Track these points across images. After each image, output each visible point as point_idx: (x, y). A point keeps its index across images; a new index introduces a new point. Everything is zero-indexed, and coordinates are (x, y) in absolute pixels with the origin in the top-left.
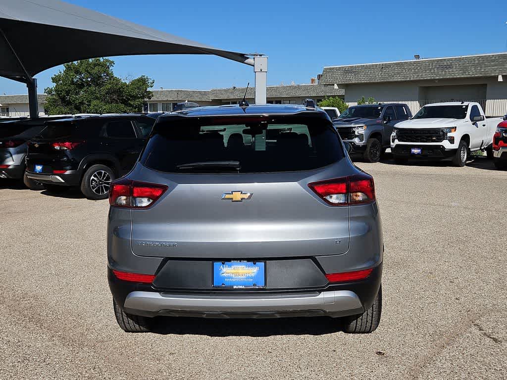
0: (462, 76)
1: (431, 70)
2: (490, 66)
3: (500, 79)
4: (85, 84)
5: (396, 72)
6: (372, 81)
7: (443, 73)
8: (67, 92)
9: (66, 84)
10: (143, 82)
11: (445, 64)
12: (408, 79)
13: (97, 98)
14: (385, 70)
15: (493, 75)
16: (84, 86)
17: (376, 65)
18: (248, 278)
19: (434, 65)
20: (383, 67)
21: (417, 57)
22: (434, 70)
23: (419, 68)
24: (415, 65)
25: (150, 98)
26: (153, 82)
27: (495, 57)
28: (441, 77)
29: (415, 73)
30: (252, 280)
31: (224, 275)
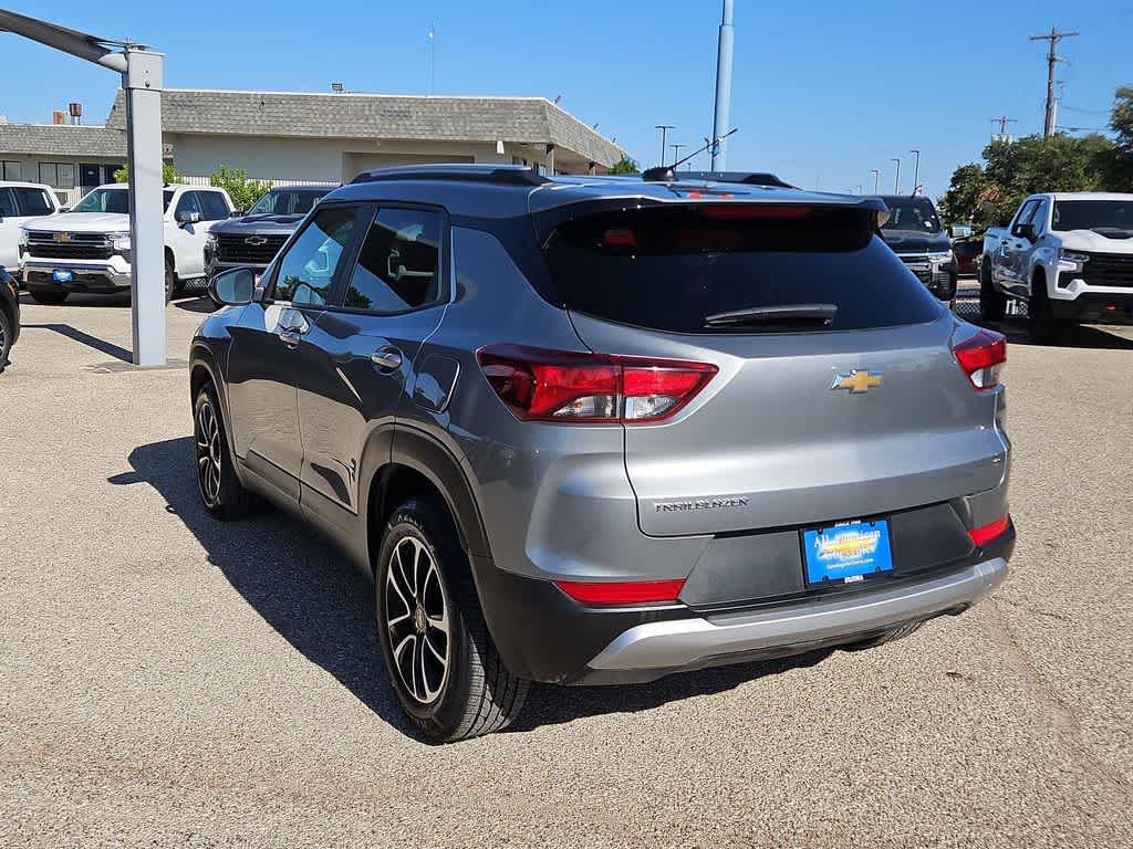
0: (431, 138)
1: (367, 119)
2: (480, 122)
3: (501, 149)
5: (294, 115)
6: (240, 132)
7: (394, 126)
11: (397, 109)
12: (322, 134)
14: (269, 110)
15: (487, 139)
17: (248, 97)
18: (866, 556)
19: (373, 108)
20: (263, 102)
21: (338, 87)
22: (375, 120)
23: (342, 112)
24: (334, 104)
27: (490, 105)
28: (390, 137)
29: (335, 121)
30: (872, 560)
31: (825, 556)
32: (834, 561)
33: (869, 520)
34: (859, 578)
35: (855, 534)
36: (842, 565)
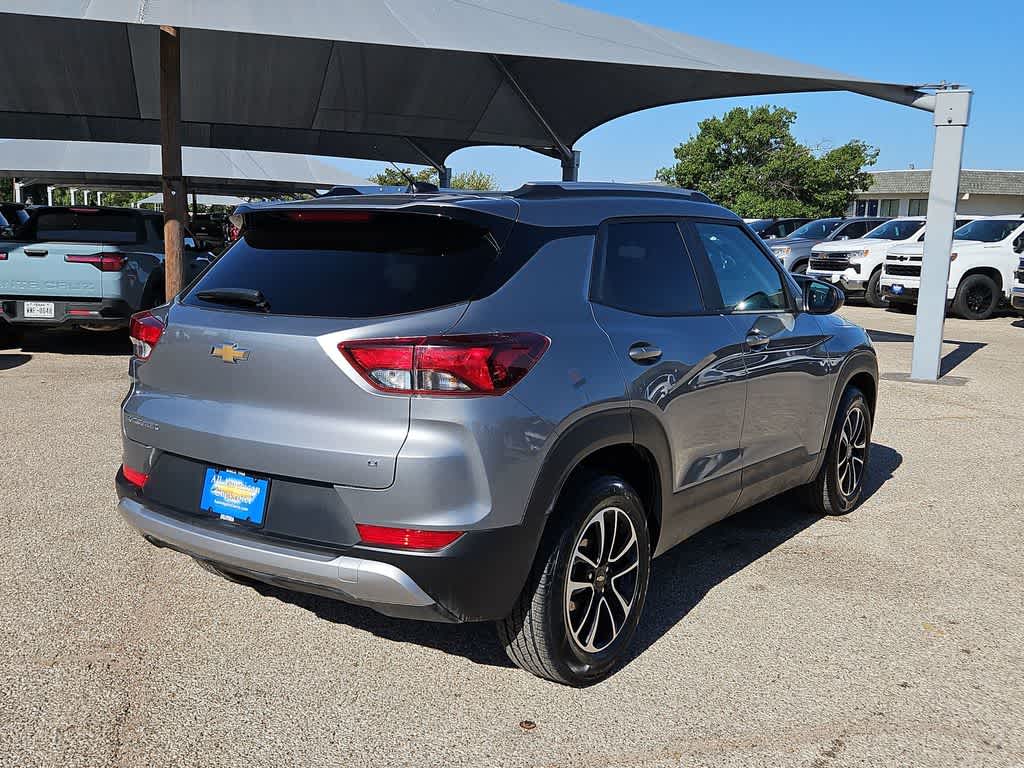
4: (733, 161)
8: (695, 176)
9: (697, 160)
10: (854, 153)
13: (751, 188)
16: (731, 164)
18: (243, 504)
25: (865, 188)
26: (877, 154)
30: (246, 509)
31: (215, 492)
32: (221, 499)
33: (254, 475)
34: (232, 519)
35: (240, 483)
36: (225, 504)
